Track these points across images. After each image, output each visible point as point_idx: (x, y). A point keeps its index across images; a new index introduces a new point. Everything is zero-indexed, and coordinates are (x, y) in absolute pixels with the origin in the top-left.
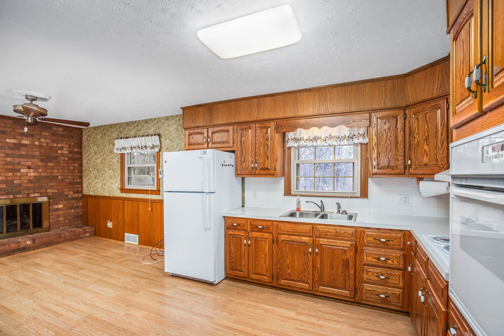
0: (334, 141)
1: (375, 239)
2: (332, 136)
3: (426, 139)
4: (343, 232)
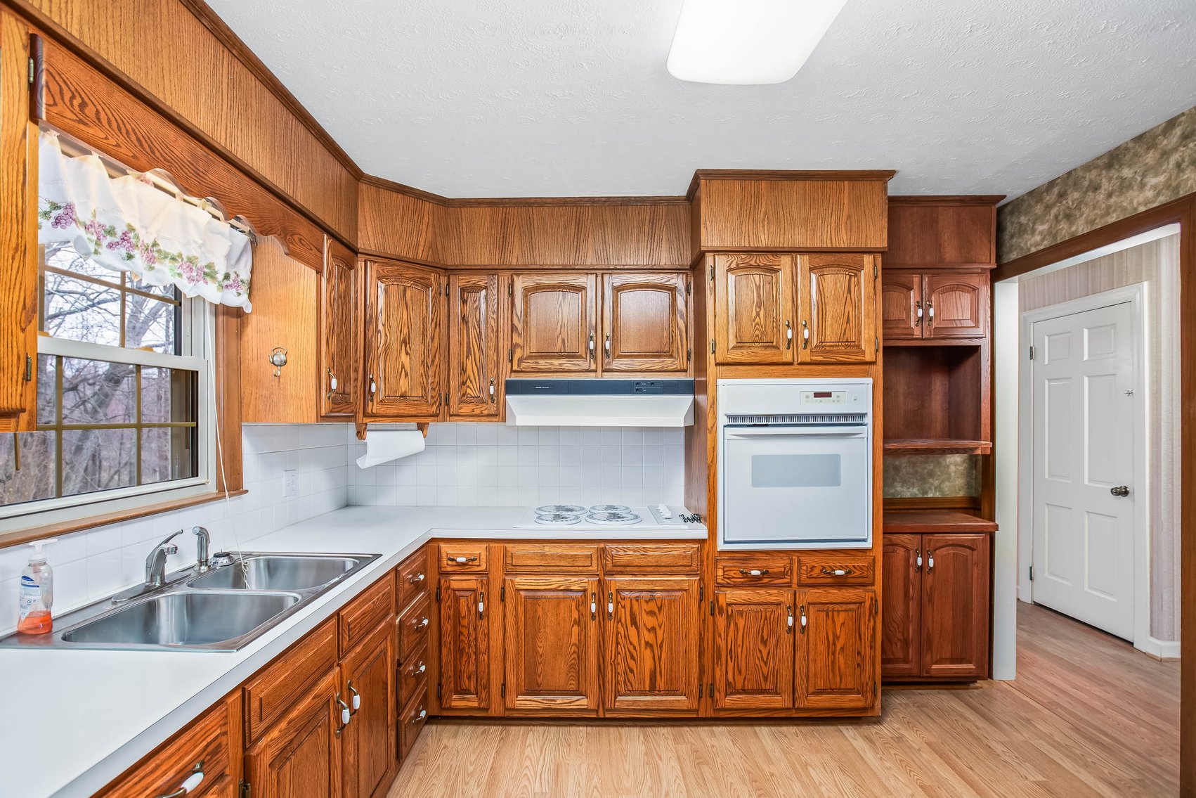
3: (404, 342)
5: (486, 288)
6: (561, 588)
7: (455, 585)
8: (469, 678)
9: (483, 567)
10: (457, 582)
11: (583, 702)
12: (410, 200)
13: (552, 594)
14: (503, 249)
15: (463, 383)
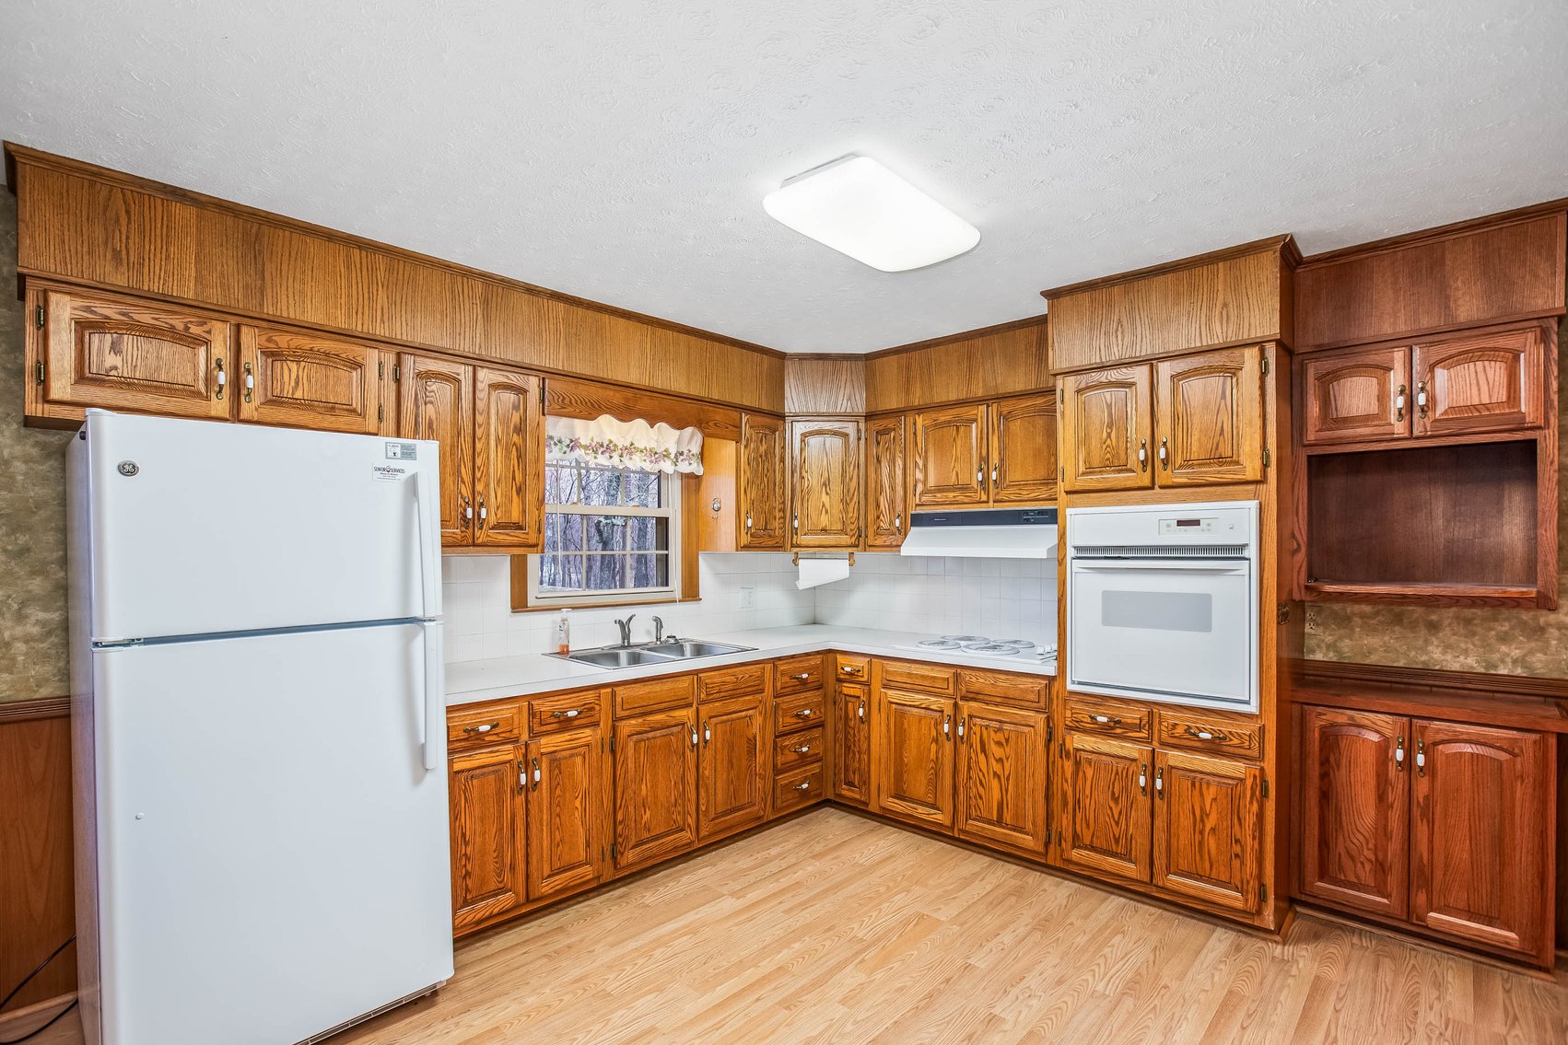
0: (645, 460)
1: (792, 678)
2: (635, 448)
3: (825, 484)
4: (747, 676)
5: (894, 429)
6: (923, 706)
7: (845, 691)
8: (854, 773)
9: (865, 679)
10: (849, 689)
11: (939, 817)
12: (829, 364)
13: (916, 710)
14: (907, 393)
15: (878, 517)
